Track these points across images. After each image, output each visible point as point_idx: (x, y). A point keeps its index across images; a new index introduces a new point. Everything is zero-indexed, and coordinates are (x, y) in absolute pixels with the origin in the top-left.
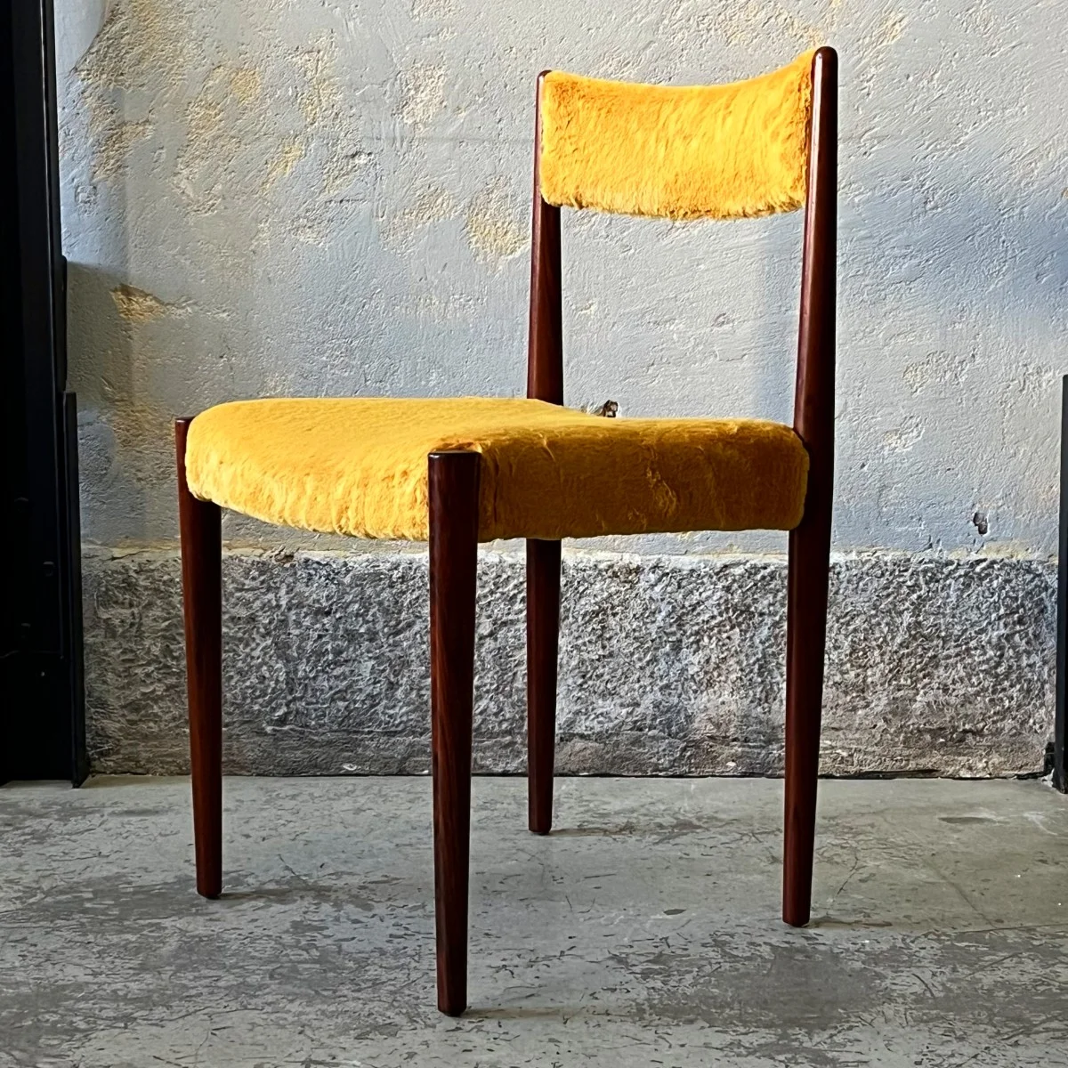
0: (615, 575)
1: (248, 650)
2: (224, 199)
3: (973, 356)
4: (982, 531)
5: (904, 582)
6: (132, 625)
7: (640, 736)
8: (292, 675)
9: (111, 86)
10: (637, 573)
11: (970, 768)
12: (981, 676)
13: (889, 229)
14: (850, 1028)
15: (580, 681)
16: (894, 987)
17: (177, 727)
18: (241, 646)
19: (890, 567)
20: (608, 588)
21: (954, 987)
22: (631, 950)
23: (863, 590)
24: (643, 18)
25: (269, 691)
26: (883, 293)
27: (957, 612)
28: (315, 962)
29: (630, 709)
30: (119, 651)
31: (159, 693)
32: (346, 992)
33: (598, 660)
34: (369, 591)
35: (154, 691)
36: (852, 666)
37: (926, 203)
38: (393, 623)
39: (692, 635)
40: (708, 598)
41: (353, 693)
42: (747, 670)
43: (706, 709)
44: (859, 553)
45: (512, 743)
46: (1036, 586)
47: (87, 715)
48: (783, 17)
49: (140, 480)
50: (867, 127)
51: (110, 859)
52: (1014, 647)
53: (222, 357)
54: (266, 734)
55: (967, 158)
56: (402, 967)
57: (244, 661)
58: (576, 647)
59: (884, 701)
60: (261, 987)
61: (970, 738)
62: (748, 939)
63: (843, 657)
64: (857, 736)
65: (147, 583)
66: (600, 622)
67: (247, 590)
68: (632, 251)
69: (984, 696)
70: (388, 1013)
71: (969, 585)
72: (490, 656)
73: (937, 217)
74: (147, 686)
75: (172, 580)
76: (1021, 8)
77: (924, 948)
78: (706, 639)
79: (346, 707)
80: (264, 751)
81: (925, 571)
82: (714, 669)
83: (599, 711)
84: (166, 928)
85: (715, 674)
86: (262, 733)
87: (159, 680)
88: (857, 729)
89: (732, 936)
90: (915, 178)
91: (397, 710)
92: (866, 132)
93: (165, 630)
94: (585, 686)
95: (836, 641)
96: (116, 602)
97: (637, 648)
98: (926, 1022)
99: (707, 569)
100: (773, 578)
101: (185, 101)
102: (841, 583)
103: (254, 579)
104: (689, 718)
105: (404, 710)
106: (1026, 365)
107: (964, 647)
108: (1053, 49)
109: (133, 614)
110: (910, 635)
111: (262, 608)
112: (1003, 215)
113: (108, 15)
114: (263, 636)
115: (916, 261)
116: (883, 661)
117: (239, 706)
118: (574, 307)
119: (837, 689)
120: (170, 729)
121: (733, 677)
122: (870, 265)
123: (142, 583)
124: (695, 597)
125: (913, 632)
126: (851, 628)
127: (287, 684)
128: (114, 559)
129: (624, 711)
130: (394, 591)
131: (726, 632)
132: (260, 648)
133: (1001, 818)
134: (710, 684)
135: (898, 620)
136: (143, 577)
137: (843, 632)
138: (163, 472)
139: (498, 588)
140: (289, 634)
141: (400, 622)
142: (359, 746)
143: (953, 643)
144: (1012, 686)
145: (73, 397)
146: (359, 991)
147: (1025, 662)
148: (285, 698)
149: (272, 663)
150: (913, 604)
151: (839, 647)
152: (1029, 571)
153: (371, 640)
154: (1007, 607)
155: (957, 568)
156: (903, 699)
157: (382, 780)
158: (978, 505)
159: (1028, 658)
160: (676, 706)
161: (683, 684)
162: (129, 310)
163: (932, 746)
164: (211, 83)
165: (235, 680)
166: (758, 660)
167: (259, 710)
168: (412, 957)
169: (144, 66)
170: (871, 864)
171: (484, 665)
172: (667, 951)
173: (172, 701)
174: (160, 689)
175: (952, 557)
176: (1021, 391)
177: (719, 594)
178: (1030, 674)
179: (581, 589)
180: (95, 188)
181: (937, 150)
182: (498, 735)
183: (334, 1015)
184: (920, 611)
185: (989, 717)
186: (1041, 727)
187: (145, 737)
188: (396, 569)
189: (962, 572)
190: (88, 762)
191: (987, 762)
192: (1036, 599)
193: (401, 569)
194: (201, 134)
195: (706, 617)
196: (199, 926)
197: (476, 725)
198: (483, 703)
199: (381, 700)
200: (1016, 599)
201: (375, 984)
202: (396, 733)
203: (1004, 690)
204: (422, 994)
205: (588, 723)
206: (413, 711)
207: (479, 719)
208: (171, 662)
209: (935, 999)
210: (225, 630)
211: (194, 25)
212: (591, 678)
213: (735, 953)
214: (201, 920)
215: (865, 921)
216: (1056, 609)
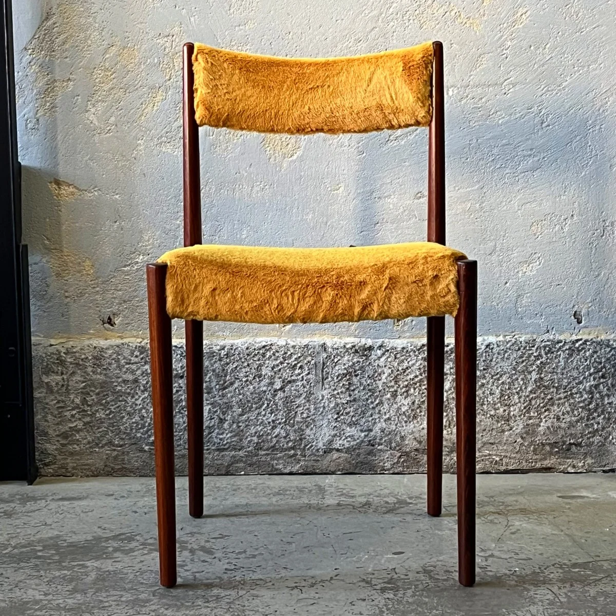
0: (356, 351)
1: (133, 400)
2: (116, 125)
3: (572, 215)
4: (579, 322)
5: (532, 354)
6: (63, 385)
7: (373, 450)
9: (47, 59)
10: (370, 350)
11: (574, 467)
12: (580, 410)
13: (520, 139)
15: (336, 416)
16: (535, 596)
18: (129, 398)
19: (523, 344)
20: (352, 359)
21: (572, 595)
22: (373, 576)
23: (507, 359)
24: (369, 13)
25: (147, 424)
26: (517, 178)
27: (565, 372)
29: (366, 433)
30: (55, 402)
31: (80, 427)
32: (200, 603)
33: (347, 403)
35: (76, 426)
36: (501, 405)
37: (542, 123)
38: (222, 382)
39: (403, 387)
40: (413, 365)
43: (413, 433)
44: (505, 336)
45: (295, 455)
46: (612, 355)
47: (36, 441)
48: (454, 12)
49: (67, 297)
50: (506, 78)
51: (53, 526)
52: (600, 393)
53: (116, 222)
54: (145, 451)
55: (567, 95)
56: (234, 588)
57: (131, 407)
58: (333, 396)
59: (521, 426)
60: (148, 601)
61: (574, 448)
62: (445, 568)
63: (495, 399)
64: (505, 448)
65: (72, 360)
66: (348, 380)
67: (133, 364)
68: (364, 154)
69: (582, 423)
71: (572, 355)
72: (280, 402)
73: (548, 132)
74: (72, 422)
75: (87, 358)
76: (599, 4)
77: (553, 573)
78: (412, 390)
80: (144, 462)
81: (545, 347)
82: (418, 408)
83: (348, 434)
84: (87, 567)
85: (418, 411)
86: (142, 450)
87: (80, 419)
88: (505, 444)
89: (435, 567)
90: (536, 108)
91: (225, 435)
92: (506, 80)
93: (83, 388)
94: (339, 419)
95: (491, 390)
96: (53, 372)
97: (370, 396)
99: (412, 347)
101: (92, 66)
102: (494, 355)
103: (137, 356)
104: (402, 438)
105: (229, 435)
106: (604, 221)
107: (569, 393)
109: (63, 379)
110: (536, 386)
111: (142, 375)
112: (589, 129)
113: (45, 15)
114: (143, 391)
115: (536, 159)
116: (520, 402)
117: (128, 434)
118: (329, 189)
119: (492, 419)
120: (86, 449)
122: (509, 161)
123: (69, 360)
124: (405, 364)
125: (538, 384)
126: (500, 382)
128: (51, 345)
129: (363, 434)
130: (222, 363)
131: (424, 385)
132: (141, 399)
133: (594, 496)
134: (415, 417)
135: (529, 377)
136: (69, 356)
137: (495, 384)
138: (81, 292)
139: (285, 360)
141: (226, 382)
143: (562, 391)
144: (599, 416)
145: (26, 246)
146: (208, 602)
147: (606, 401)
149: (148, 408)
150: (538, 367)
151: (493, 394)
152: (608, 346)
153: (208, 393)
154: (595, 368)
155: (564, 345)
156: (533, 425)
157: (216, 478)
158: (577, 306)
159: (608, 399)
160: (395, 431)
161: (398, 417)
162: (59, 194)
163: (551, 453)
164: (108, 56)
165: (126, 418)
167: (141, 437)
168: (240, 582)
169: (67, 46)
170: (517, 523)
171: (277, 407)
172: (396, 576)
173: (88, 431)
174: (80, 425)
175: (562, 338)
176: (602, 236)
177: (419, 362)
178: (609, 409)
179: (336, 360)
180: (38, 120)
181: (549, 91)
182: (286, 450)
184: (542, 371)
185: (585, 435)
187: (72, 454)
188: (223, 349)
189: (567, 347)
190: (37, 469)
191: (584, 463)
192: (612, 363)
193: (226, 349)
194: (102, 87)
195: (412, 376)
196: (108, 565)
197: (272, 444)
198: (277, 431)
199: (215, 429)
200: (601, 363)
201: (217, 598)
202: (224, 450)
203: (594, 418)
204: (246, 603)
205: (341, 442)
206: (235, 436)
207: (274, 440)
208: (86, 408)
209: (561, 602)
210: (119, 388)
211: (97, 21)
212: (342, 414)
213: (437, 577)
214: (109, 562)
215: (515, 557)
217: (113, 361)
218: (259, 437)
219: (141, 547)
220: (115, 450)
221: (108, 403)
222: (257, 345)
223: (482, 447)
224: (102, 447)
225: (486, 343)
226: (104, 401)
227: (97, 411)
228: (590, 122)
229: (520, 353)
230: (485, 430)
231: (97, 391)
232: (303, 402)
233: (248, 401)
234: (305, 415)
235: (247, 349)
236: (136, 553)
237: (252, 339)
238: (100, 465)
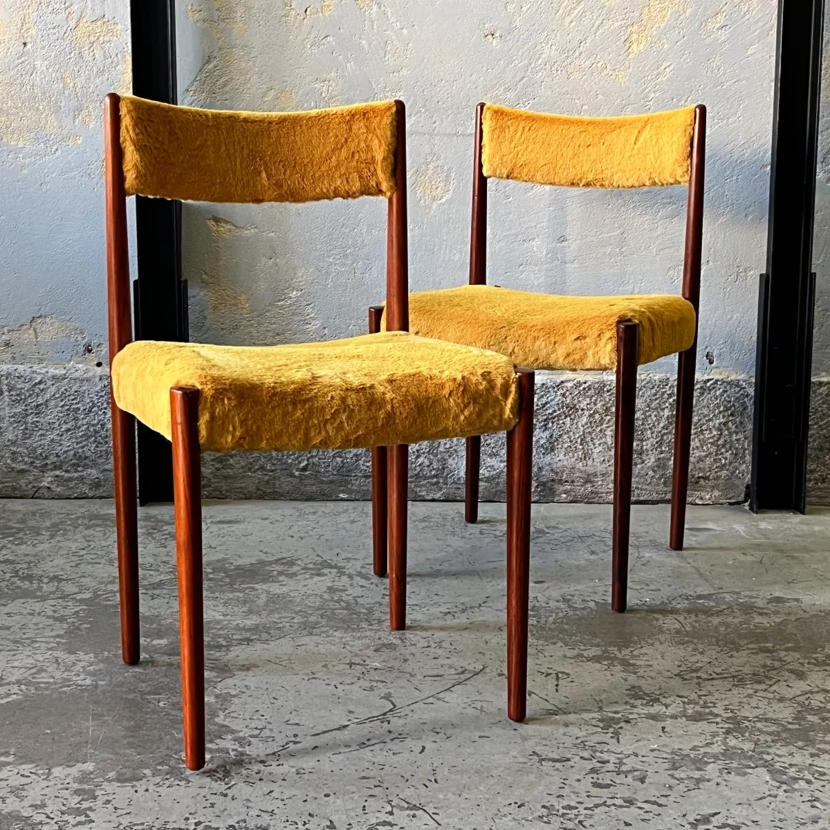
3: (708, 261)
4: (711, 363)
9: (208, 100)
11: (702, 499)
12: (709, 446)
14: (642, 647)
16: (664, 625)
17: (244, 472)
19: (658, 383)
21: (697, 625)
23: (642, 396)
24: (519, 63)
26: (656, 225)
28: (344, 609)
32: (364, 626)
40: (552, 400)
42: (574, 442)
43: (550, 464)
44: (640, 375)
45: (437, 483)
46: (742, 394)
48: (600, 64)
49: (222, 329)
51: (217, 549)
52: (728, 429)
53: (271, 259)
54: (295, 476)
59: (653, 460)
60: (317, 623)
61: (702, 482)
62: (582, 598)
64: (637, 480)
68: (511, 199)
69: (710, 457)
70: (390, 638)
71: (703, 394)
76: (739, 59)
77: (680, 603)
78: (550, 424)
79: (342, 462)
80: (294, 486)
82: (555, 441)
83: (488, 464)
84: (258, 589)
85: (556, 444)
86: (292, 475)
88: (637, 476)
89: (573, 596)
98: (683, 644)
99: (552, 383)
100: (589, 389)
104: (540, 469)
106: (738, 267)
108: (757, 84)
110: (669, 422)
112: (726, 179)
113: (206, 58)
115: (674, 206)
116: (652, 437)
117: (279, 460)
120: (240, 473)
121: (566, 445)
129: (502, 465)
131: (562, 420)
133: (720, 529)
134: (552, 450)
138: (236, 325)
142: (349, 483)
144: (727, 452)
145: (186, 281)
146: (371, 625)
147: (734, 437)
148: (306, 455)
150: (670, 404)
152: (738, 386)
154: (725, 406)
155: (696, 384)
156: (664, 459)
157: (362, 503)
158: (709, 348)
159: (736, 435)
162: (218, 231)
164: (266, 99)
166: (580, 436)
167: (291, 463)
169: (227, 89)
170: (647, 555)
172: (537, 604)
173: (241, 457)
176: (735, 282)
177: (558, 398)
178: (737, 445)
182: (429, 478)
183: (359, 638)
185: (713, 469)
186: (743, 475)
187: (226, 478)
189: (699, 386)
191: (711, 495)
192: (741, 402)
195: (550, 411)
196: (275, 589)
197: (416, 472)
198: (420, 460)
200: (730, 402)
203: (722, 454)
205: (481, 472)
207: (418, 469)
209: (687, 631)
211: (257, 65)
213: (575, 605)
214: (277, 585)
215: (646, 588)
216: (753, 407)
219: (303, 571)
220: (266, 475)
224: (255, 471)
228: (728, 172)
229: (654, 391)
234: (448, 446)
236: (299, 577)
238: (252, 488)
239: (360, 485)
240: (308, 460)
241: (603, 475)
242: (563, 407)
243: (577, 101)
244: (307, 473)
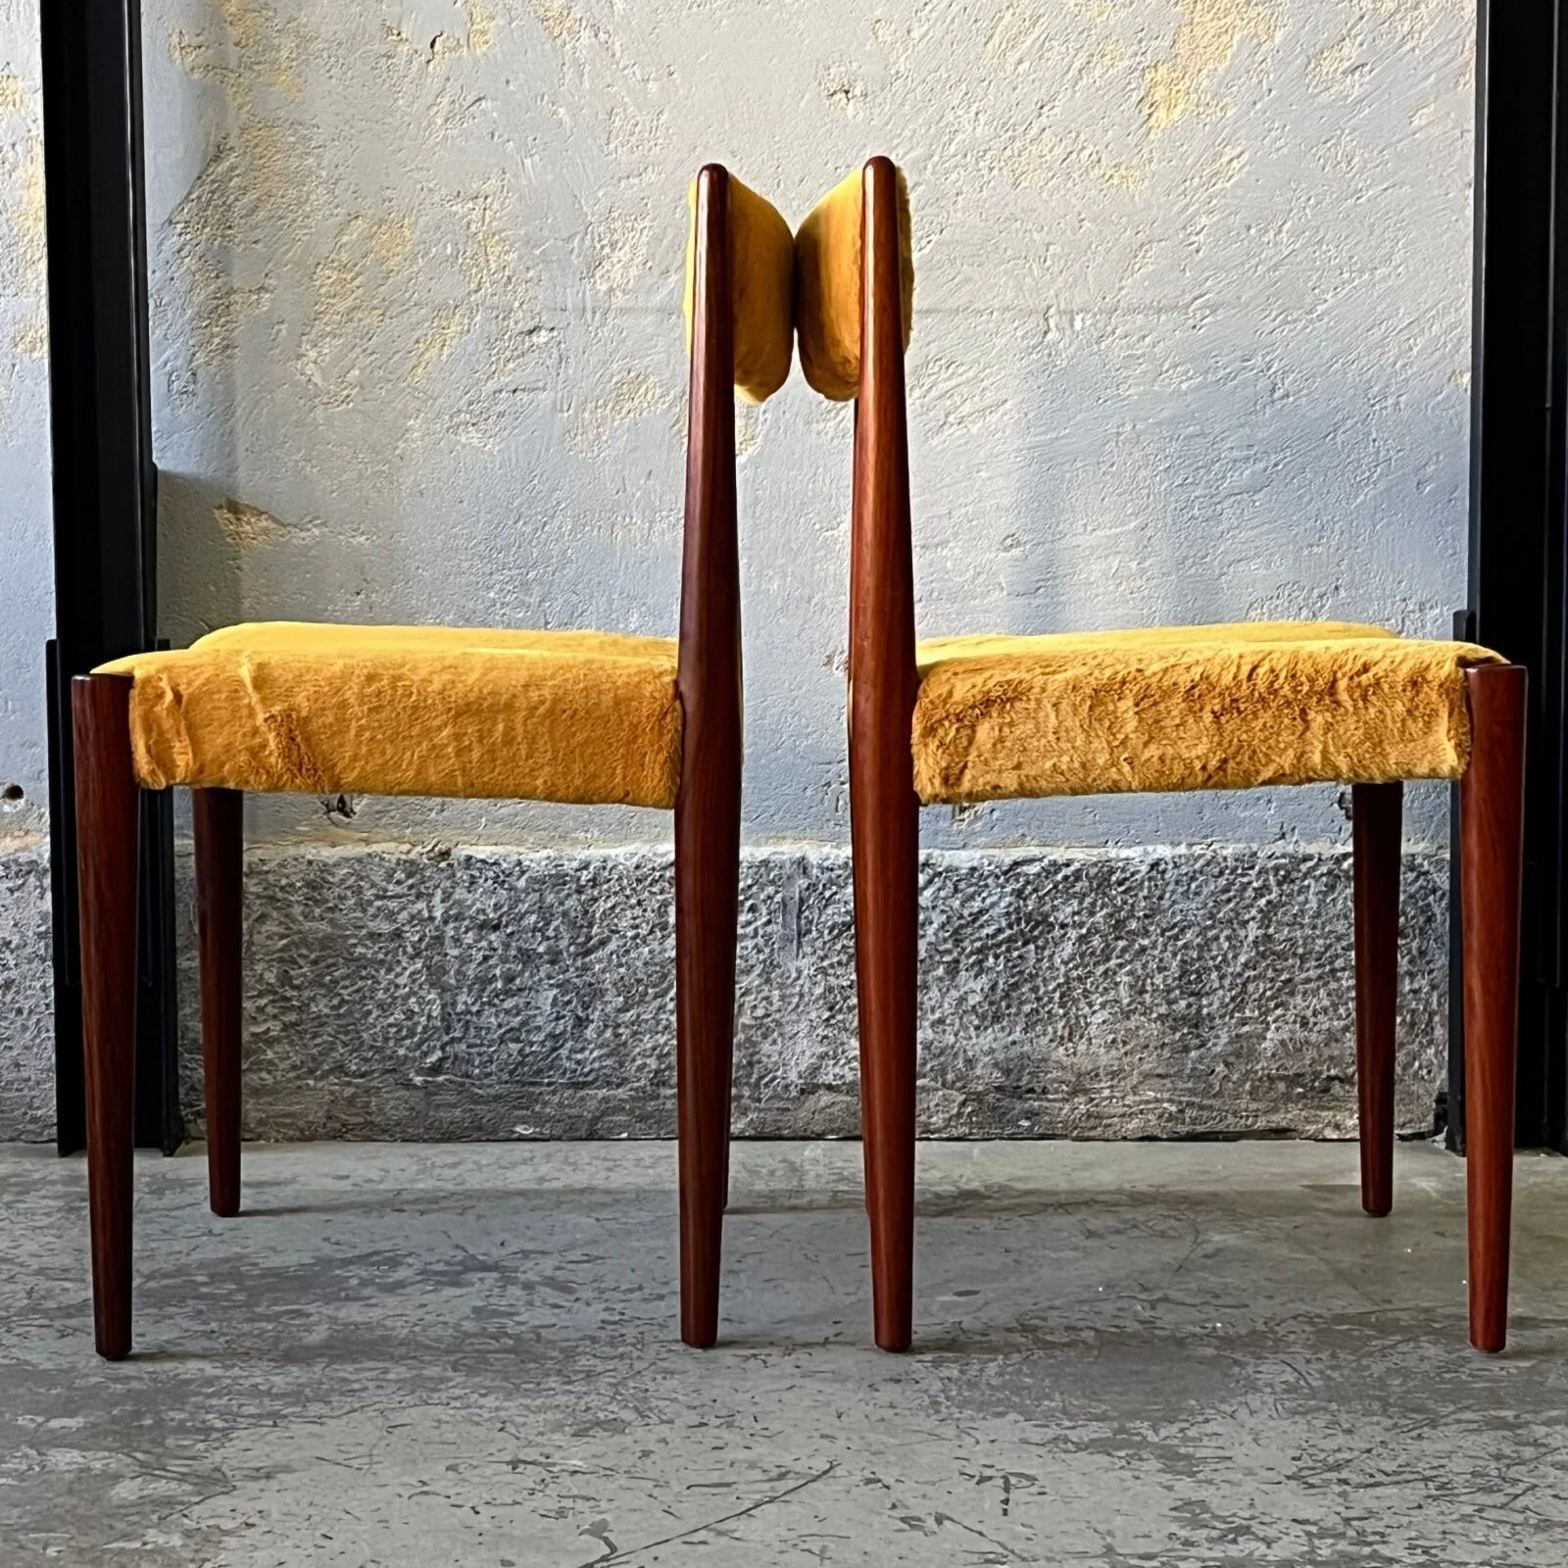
1: (391, 976)
2: (362, 387)
3: (1337, 588)
4: (1350, 817)
5: (1250, 883)
8: (449, 1009)
9: (216, 243)
11: (1337, 1127)
13: (1225, 426)
14: (1207, 1421)
15: (827, 1014)
16: (1258, 1375)
17: (298, 1078)
18: (382, 972)
19: (1230, 863)
21: (1336, 1375)
23: (1196, 894)
24: (905, 154)
25: (420, 1029)
26: (1219, 507)
27: (1319, 921)
28: (509, 1351)
31: (275, 1034)
32: (553, 1385)
33: (850, 986)
34: (550, 898)
35: (268, 1030)
36: (1182, 993)
37: (1273, 390)
38: (581, 940)
39: (972, 953)
40: (994, 905)
41: (528, 1032)
42: (1046, 999)
43: (992, 1051)
44: (1190, 845)
45: (737, 1097)
46: (1421, 887)
47: (181, 1063)
48: (1087, 152)
50: (1196, 293)
51: (224, 1237)
53: (358, 593)
54: (415, 1087)
55: (1327, 331)
56: (622, 1356)
57: (387, 990)
58: (823, 971)
59: (1224, 1039)
60: (443, 1380)
61: (1336, 1087)
62: (1066, 1323)
63: (1169, 981)
64: (1189, 1085)
65: (259, 889)
66: (852, 937)
67: (391, 898)
70: (610, 1408)
71: (1333, 887)
73: (1286, 410)
74: (260, 1023)
75: (291, 885)
76: (1395, 139)
77: (1293, 1332)
78: (991, 960)
79: (521, 1051)
80: (412, 1109)
81: (1277, 869)
82: (1002, 998)
84: (310, 1315)
85: (1003, 1004)
86: (408, 1085)
87: (275, 1017)
88: (1190, 1077)
89: (1045, 1319)
90: (1260, 358)
91: (587, 1053)
92: (1196, 299)
93: (281, 950)
94: (833, 1021)
95: (1161, 960)
98: (1303, 1414)
99: (992, 867)
100: (1078, 879)
101: (311, 261)
102: (1167, 885)
103: (399, 883)
104: (970, 1063)
105: (596, 1054)
106: (1404, 600)
107: (1328, 968)
108: (1436, 193)
110: (1258, 953)
111: (409, 922)
112: (1374, 405)
113: (212, 150)
114: (412, 958)
115: (1261, 466)
116: (1222, 987)
117: (379, 1050)
118: (817, 526)
119: (1163, 1023)
120: (289, 1081)
121: (1027, 1008)
122: (1202, 471)
123: (253, 889)
124: (977, 905)
125: (1262, 949)
126: (1180, 943)
127: (443, 1020)
130: (584, 897)
131: (1017, 949)
132: (407, 973)
134: (997, 1019)
135: (1242, 933)
136: (256, 881)
137: (1170, 948)
140: (446, 955)
141: (591, 938)
142: (537, 1101)
143: (1314, 963)
146: (570, 1383)
147: (1407, 987)
148: (438, 1039)
149: (422, 993)
150: (1261, 911)
151: (1165, 969)
152: (1410, 868)
153: (553, 962)
155: (1317, 865)
156: (1249, 1036)
157: (568, 1145)
159: (1412, 982)
160: (953, 1047)
161: (961, 1019)
162: (238, 533)
163: (1287, 1098)
164: (345, 239)
165: (374, 1016)
166: (1059, 985)
167: (406, 1057)
168: (634, 1345)
169: (261, 214)
170: (1217, 1238)
172: (962, 1337)
173: (291, 1043)
174: (275, 1028)
175: (1312, 850)
177: (1007, 899)
178: (1413, 1003)
179: (827, 894)
180: (194, 374)
181: (1288, 322)
183: (539, 1410)
184: (1270, 921)
186: (1429, 1072)
188: (586, 868)
189: (1324, 869)
190: (182, 1123)
192: (1421, 903)
193: (591, 869)
194: (332, 305)
195: (990, 930)
196: (352, 1313)
199: (566, 1041)
201: (588, 1376)
202: (585, 1085)
204: (651, 1386)
205: (837, 1070)
206: (608, 1056)
208: (290, 993)
209: (1311, 1387)
210: (360, 950)
211: (325, 163)
212: (841, 1009)
213: (1049, 1338)
214: (355, 1306)
215: (1214, 1302)
216: (1448, 915)
217: (349, 893)
218: (660, 1057)
219: (419, 1278)
220: (349, 1084)
221: (335, 982)
222: (659, 861)
223: (1141, 1083)
224: (325, 1076)
225: (1150, 860)
226: (328, 978)
227: (313, 999)
228: (1376, 389)
229: (1222, 881)
230: (1147, 1047)
231: (313, 956)
232: (756, 983)
233: (639, 981)
234: (760, 1012)
235: (637, 867)
236: (409, 1290)
237: (648, 847)
238: (317, 1115)
239: (560, 1104)
240: (443, 1048)
241: (1113, 1075)
242: (1019, 920)
243: (1036, 236)
244: (441, 1079)
